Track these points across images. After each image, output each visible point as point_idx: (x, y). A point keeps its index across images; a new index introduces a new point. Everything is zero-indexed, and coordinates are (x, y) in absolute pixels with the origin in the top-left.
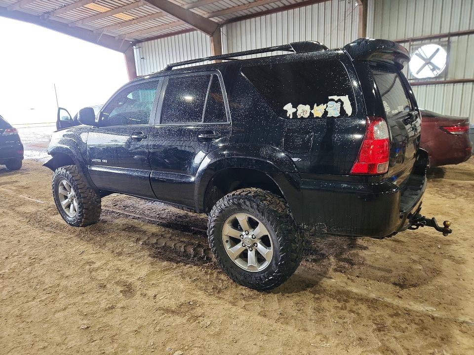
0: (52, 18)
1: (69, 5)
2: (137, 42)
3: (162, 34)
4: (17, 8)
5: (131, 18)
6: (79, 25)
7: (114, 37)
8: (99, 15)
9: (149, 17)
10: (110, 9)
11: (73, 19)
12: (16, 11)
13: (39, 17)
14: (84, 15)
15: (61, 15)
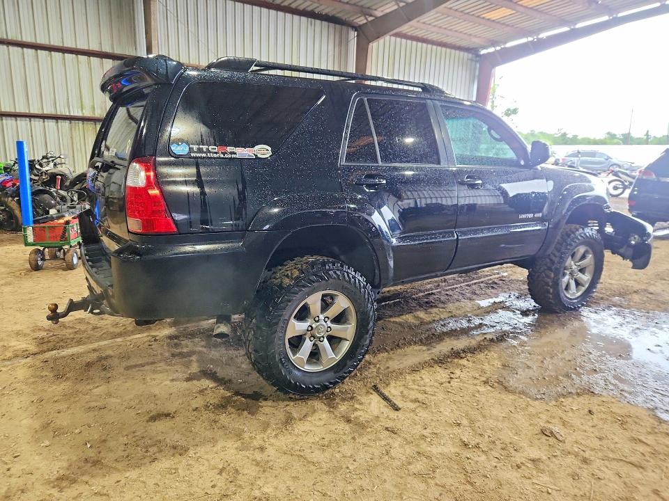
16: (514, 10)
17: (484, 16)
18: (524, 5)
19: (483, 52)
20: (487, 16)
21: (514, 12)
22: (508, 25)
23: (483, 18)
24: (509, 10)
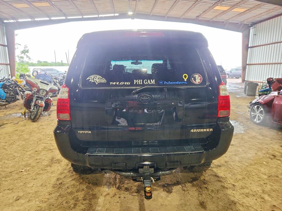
0: (200, 19)
1: (206, 10)
2: (254, 24)
3: (272, 16)
4: (183, 17)
5: (245, 10)
6: (214, 20)
7: (238, 23)
8: (224, 12)
9: (256, 7)
10: (229, 8)
11: (211, 17)
12: (183, 18)
13: (195, 19)
14: (216, 14)
15: (204, 16)
16: (29, 6)
17: (13, 5)
18: (34, 5)
19: (5, 21)
20: (15, 5)
21: (29, 7)
22: (23, 12)
23: (12, 6)
24: (27, 5)
